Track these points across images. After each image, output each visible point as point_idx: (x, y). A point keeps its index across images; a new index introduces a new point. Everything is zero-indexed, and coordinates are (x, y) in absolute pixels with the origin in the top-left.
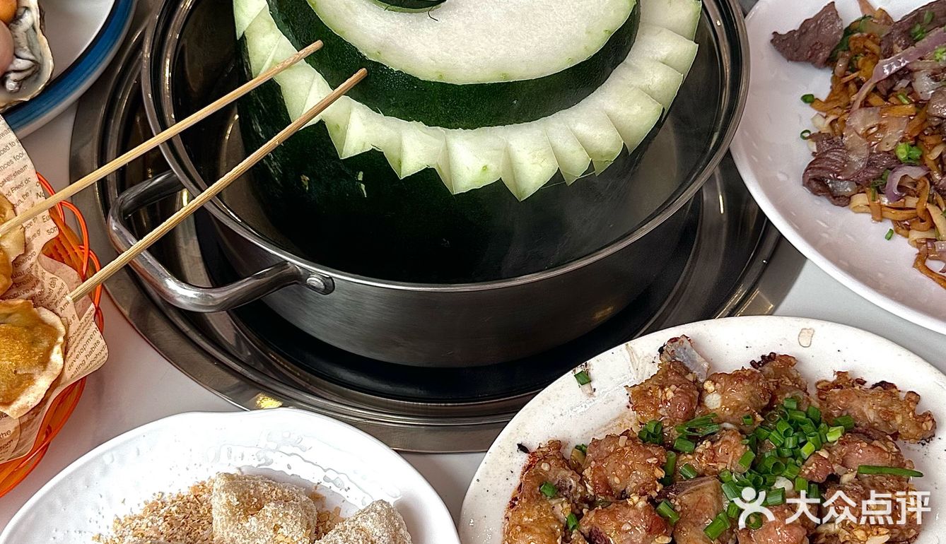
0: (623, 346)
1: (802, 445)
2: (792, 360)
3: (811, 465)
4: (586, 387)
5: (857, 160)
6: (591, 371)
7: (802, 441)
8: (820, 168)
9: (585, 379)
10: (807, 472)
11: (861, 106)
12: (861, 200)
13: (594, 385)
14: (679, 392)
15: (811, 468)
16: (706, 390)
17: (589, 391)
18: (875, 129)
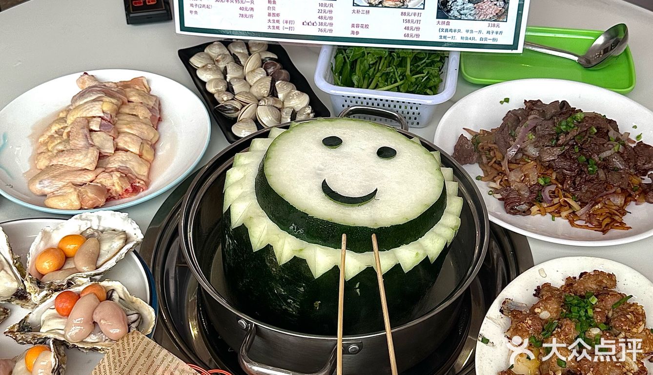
3: (597, 317)
4: (489, 344)
5: (525, 193)
6: (485, 336)
8: (511, 203)
9: (486, 341)
11: (510, 171)
12: (535, 209)
13: (491, 341)
14: (532, 319)
16: (538, 313)
17: (492, 345)
18: (523, 178)
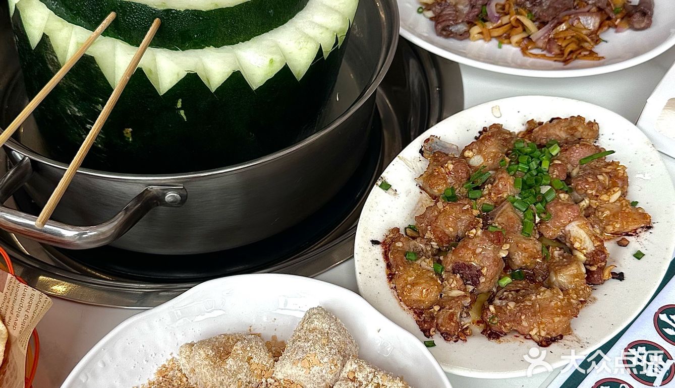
0: (397, 158)
1: (540, 164)
2: (499, 126)
3: (554, 172)
4: (390, 191)
5: (464, 7)
6: (387, 181)
7: (538, 162)
9: (386, 187)
10: (555, 176)
12: (475, 31)
13: (394, 187)
14: (455, 163)
15: (555, 173)
16: (468, 157)
17: (393, 193)
